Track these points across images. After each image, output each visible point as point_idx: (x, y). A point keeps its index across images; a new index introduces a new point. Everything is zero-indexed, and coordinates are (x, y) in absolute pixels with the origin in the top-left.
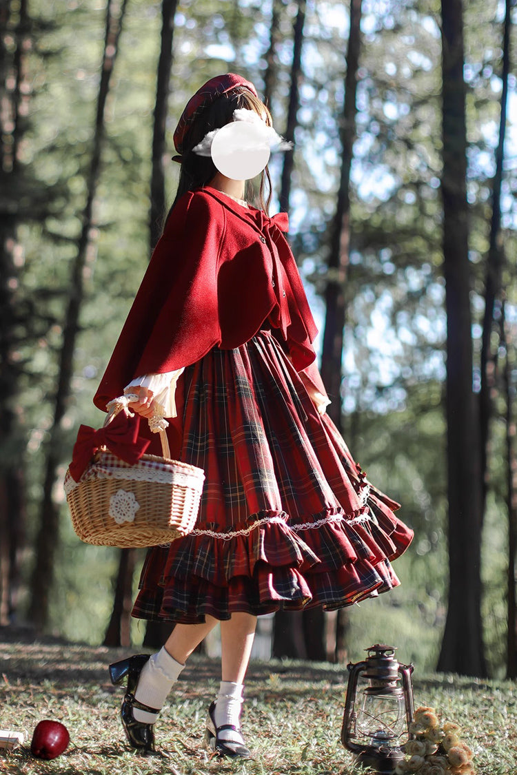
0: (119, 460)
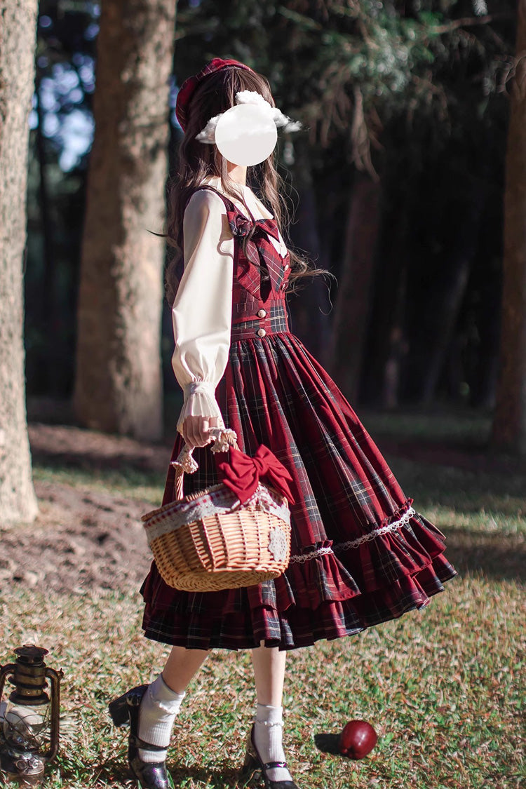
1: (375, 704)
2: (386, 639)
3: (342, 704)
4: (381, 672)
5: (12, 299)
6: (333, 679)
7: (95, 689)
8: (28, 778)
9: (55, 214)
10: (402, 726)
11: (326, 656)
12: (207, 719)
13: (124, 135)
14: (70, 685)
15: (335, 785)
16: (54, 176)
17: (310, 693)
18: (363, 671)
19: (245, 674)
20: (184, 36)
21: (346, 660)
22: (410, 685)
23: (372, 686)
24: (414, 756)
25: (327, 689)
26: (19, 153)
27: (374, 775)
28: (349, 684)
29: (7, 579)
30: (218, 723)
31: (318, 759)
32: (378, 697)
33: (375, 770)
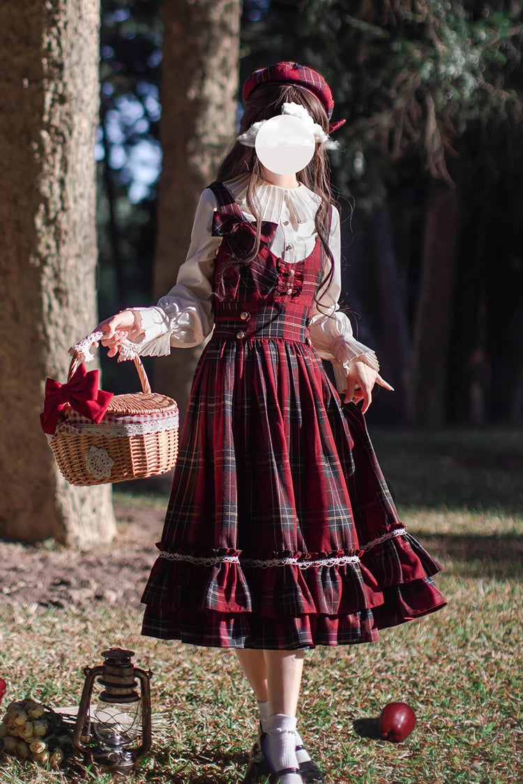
0: (80, 416)
1: (477, 698)
2: (494, 642)
3: (443, 699)
4: (486, 671)
5: (86, 316)
6: (436, 678)
7: (186, 693)
8: (121, 769)
9: (126, 248)
10: (504, 716)
11: (430, 658)
12: (302, 716)
13: (193, 154)
14: (160, 691)
15: (436, 768)
16: (124, 209)
17: (410, 691)
18: (467, 670)
19: (340, 676)
20: (249, 54)
21: (451, 661)
22: (514, 681)
23: (476, 683)
24: (517, 742)
25: (428, 687)
26: (88, 168)
27: (475, 759)
28: (452, 681)
29: (89, 598)
30: (314, 719)
31: (418, 747)
32: (482, 692)
33: (477, 754)
